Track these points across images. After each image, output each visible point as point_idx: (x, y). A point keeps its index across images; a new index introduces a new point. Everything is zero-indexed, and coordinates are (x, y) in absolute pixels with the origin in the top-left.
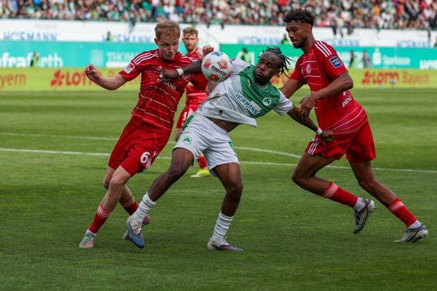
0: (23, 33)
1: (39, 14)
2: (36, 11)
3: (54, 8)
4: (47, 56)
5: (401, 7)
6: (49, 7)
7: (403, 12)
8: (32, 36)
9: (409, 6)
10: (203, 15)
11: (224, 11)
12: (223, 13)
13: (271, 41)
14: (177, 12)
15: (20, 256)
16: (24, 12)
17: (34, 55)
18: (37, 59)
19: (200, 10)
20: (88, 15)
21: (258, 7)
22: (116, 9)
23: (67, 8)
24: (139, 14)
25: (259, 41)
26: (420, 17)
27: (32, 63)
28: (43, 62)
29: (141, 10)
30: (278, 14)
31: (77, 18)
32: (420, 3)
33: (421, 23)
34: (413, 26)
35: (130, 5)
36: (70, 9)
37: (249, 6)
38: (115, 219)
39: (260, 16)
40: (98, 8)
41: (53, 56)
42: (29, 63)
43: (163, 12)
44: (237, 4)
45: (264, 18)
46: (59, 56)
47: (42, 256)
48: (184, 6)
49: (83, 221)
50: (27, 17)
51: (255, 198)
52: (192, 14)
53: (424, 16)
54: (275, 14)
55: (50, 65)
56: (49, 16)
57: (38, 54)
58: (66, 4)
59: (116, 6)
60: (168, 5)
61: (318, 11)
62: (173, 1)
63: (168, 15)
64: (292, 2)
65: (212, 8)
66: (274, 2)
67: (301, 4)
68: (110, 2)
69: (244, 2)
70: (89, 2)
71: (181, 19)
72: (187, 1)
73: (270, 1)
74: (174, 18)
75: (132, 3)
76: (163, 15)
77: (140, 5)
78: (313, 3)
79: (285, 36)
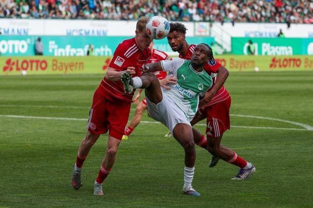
0: (81, 30)
1: (93, 16)
2: (91, 13)
3: (105, 11)
4: (100, 48)
6: (101, 10)
8: (88, 33)
10: (218, 15)
11: (234, 12)
12: (233, 14)
13: (270, 35)
14: (199, 13)
15: (81, 200)
16: (82, 14)
17: (90, 47)
18: (92, 50)
19: (216, 12)
20: (131, 16)
21: (260, 9)
22: (152, 11)
23: (114, 11)
24: (170, 14)
25: (261, 34)
27: (88, 53)
28: (96, 52)
29: (171, 12)
30: (275, 14)
31: (122, 19)
35: (162, 8)
36: (117, 12)
37: (253, 8)
38: (153, 170)
39: (262, 16)
40: (138, 11)
41: (104, 47)
42: (86, 53)
43: (188, 13)
44: (244, 7)
45: (265, 17)
46: (109, 47)
47: (98, 199)
48: (204, 9)
49: (128, 173)
50: (84, 18)
51: (260, 155)
52: (210, 15)
54: (273, 14)
55: (102, 54)
56: (101, 17)
57: (93, 46)
58: (114, 8)
59: (152, 9)
60: (192, 8)
61: (306, 12)
62: (195, 5)
63: (191, 15)
64: (286, 5)
65: (225, 10)
66: (272, 5)
67: (293, 7)
68: (148, 6)
69: (249, 5)
70: (131, 6)
71: (201, 19)
72: (206, 5)
73: (270, 4)
74: (196, 18)
75: (164, 6)
76: (188, 16)
77: (170, 8)
78: (302, 6)
79: (281, 30)
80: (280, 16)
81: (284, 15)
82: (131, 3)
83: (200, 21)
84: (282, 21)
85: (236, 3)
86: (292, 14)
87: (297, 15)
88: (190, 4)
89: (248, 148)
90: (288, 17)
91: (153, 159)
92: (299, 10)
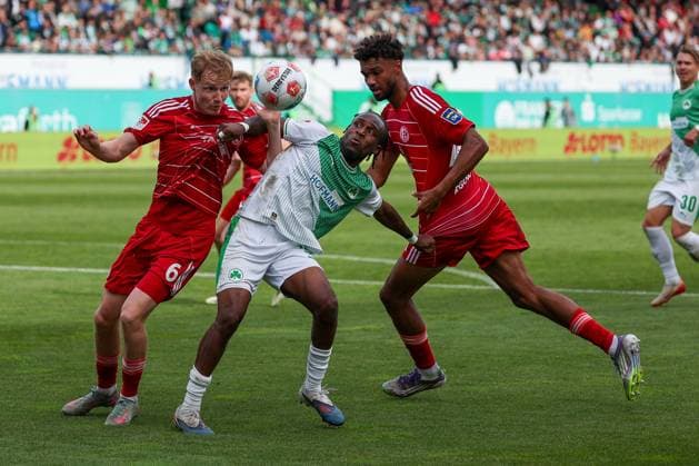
0: (12, 76)
1: (37, 45)
2: (32, 40)
3: (63, 34)
4: (51, 114)
5: (627, 28)
6: (53, 34)
7: (629, 35)
8: (27, 82)
9: (639, 25)
10: (304, 44)
11: (338, 37)
12: (337, 39)
14: (263, 39)
15: (11, 440)
16: (14, 42)
17: (31, 112)
18: (36, 118)
19: (300, 36)
20: (118, 46)
21: (393, 29)
22: (163, 36)
23: (82, 35)
24: (200, 43)
26: (658, 43)
27: (27, 125)
28: (43, 123)
29: (203, 37)
30: (426, 40)
31: (100, 51)
32: (657, 21)
33: (659, 51)
34: (647, 57)
35: (185, 29)
36: (87, 37)
37: (379, 29)
40: (134, 34)
41: (61, 113)
42: (22, 125)
43: (239, 39)
44: (359, 26)
46: (70, 113)
47: (47, 439)
48: (273, 30)
50: (18, 49)
52: (286, 43)
53: (664, 41)
54: (421, 41)
55: (56, 127)
56: (54, 49)
57: (36, 111)
58: (82, 28)
59: (163, 31)
60: (248, 27)
61: (491, 35)
62: (255, 22)
63: (246, 44)
64: (449, 21)
65: (318, 31)
66: (420, 22)
67: (464, 25)
68: (153, 25)
69: (370, 22)
70: (118, 25)
71: (268, 51)
72: (278, 21)
73: (414, 20)
74: (258, 49)
75: (188, 24)
76: (240, 45)
77: (201, 29)
78: (484, 23)
79: (438, 76)
80: (436, 45)
81: (445, 42)
82: (117, 18)
83: (266, 56)
84: (441, 54)
85: (343, 17)
86: (461, 39)
87: (472, 42)
88: (245, 20)
89: (367, 327)
90: (453, 46)
91: (164, 351)
92: (477, 32)
